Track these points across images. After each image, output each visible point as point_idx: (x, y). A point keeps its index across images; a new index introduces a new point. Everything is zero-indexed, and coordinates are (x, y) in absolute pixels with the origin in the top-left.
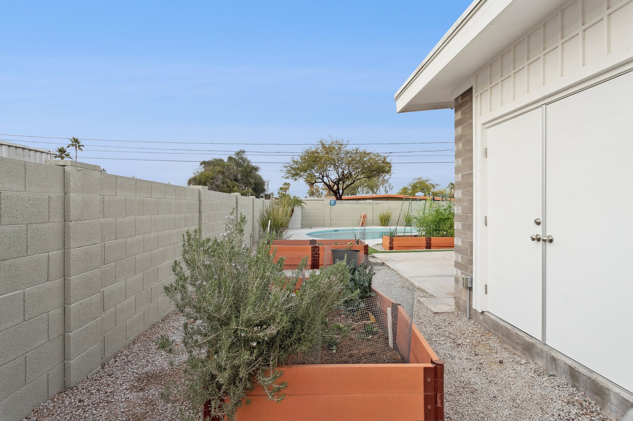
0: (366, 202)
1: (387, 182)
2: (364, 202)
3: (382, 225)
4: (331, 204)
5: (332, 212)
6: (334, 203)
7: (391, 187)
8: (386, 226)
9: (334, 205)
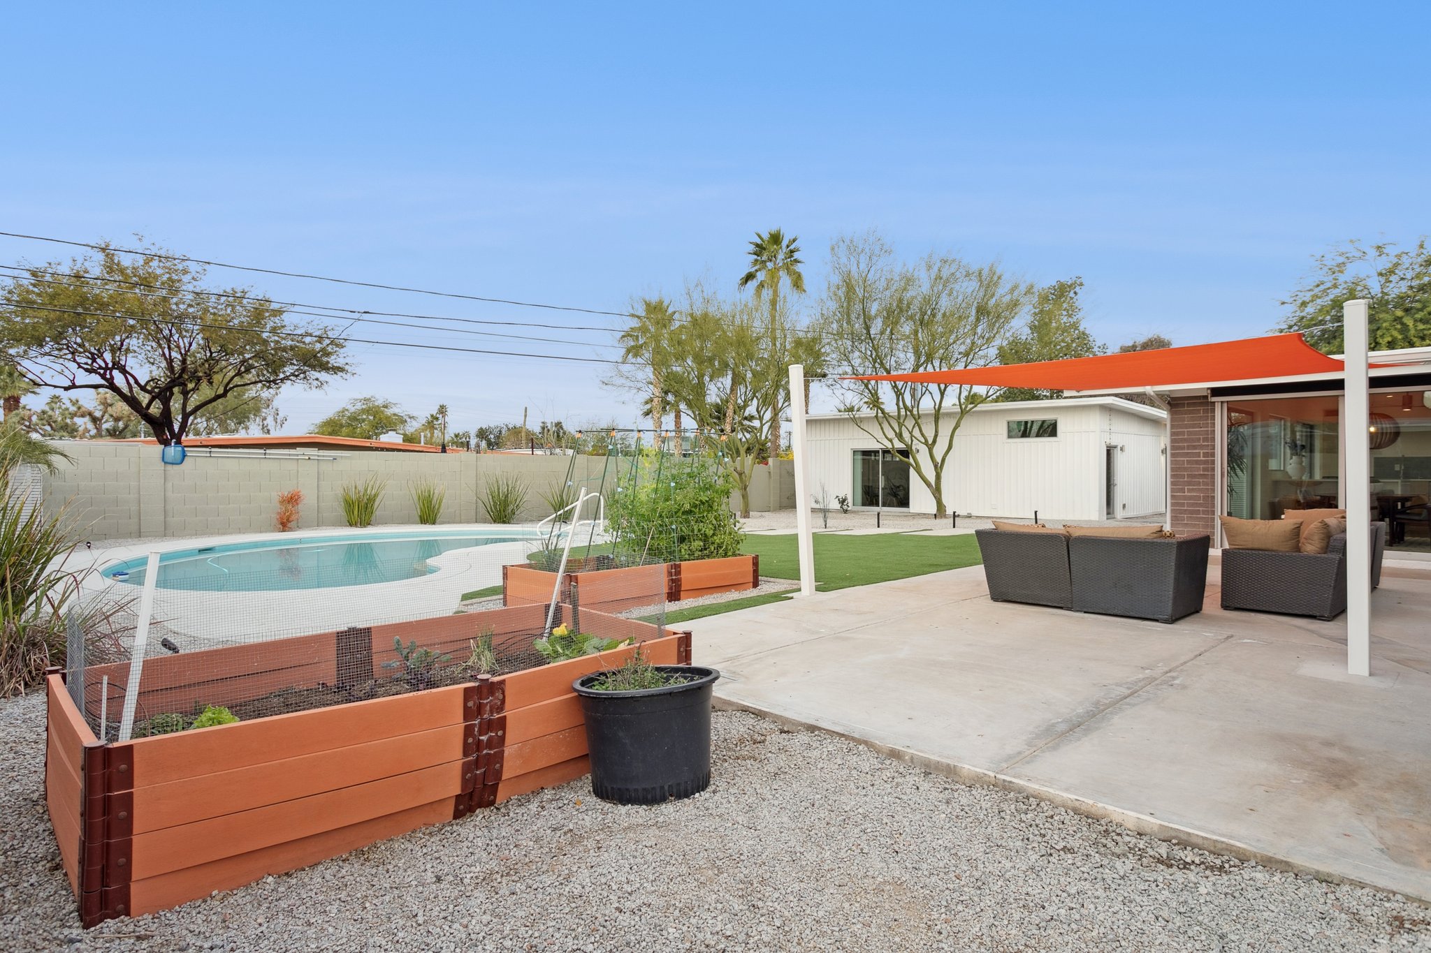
0: (298, 455)
1: (268, 406)
2: (290, 455)
3: (351, 524)
4: (166, 460)
5: (169, 485)
6: (179, 456)
7: (279, 418)
9: (179, 461)
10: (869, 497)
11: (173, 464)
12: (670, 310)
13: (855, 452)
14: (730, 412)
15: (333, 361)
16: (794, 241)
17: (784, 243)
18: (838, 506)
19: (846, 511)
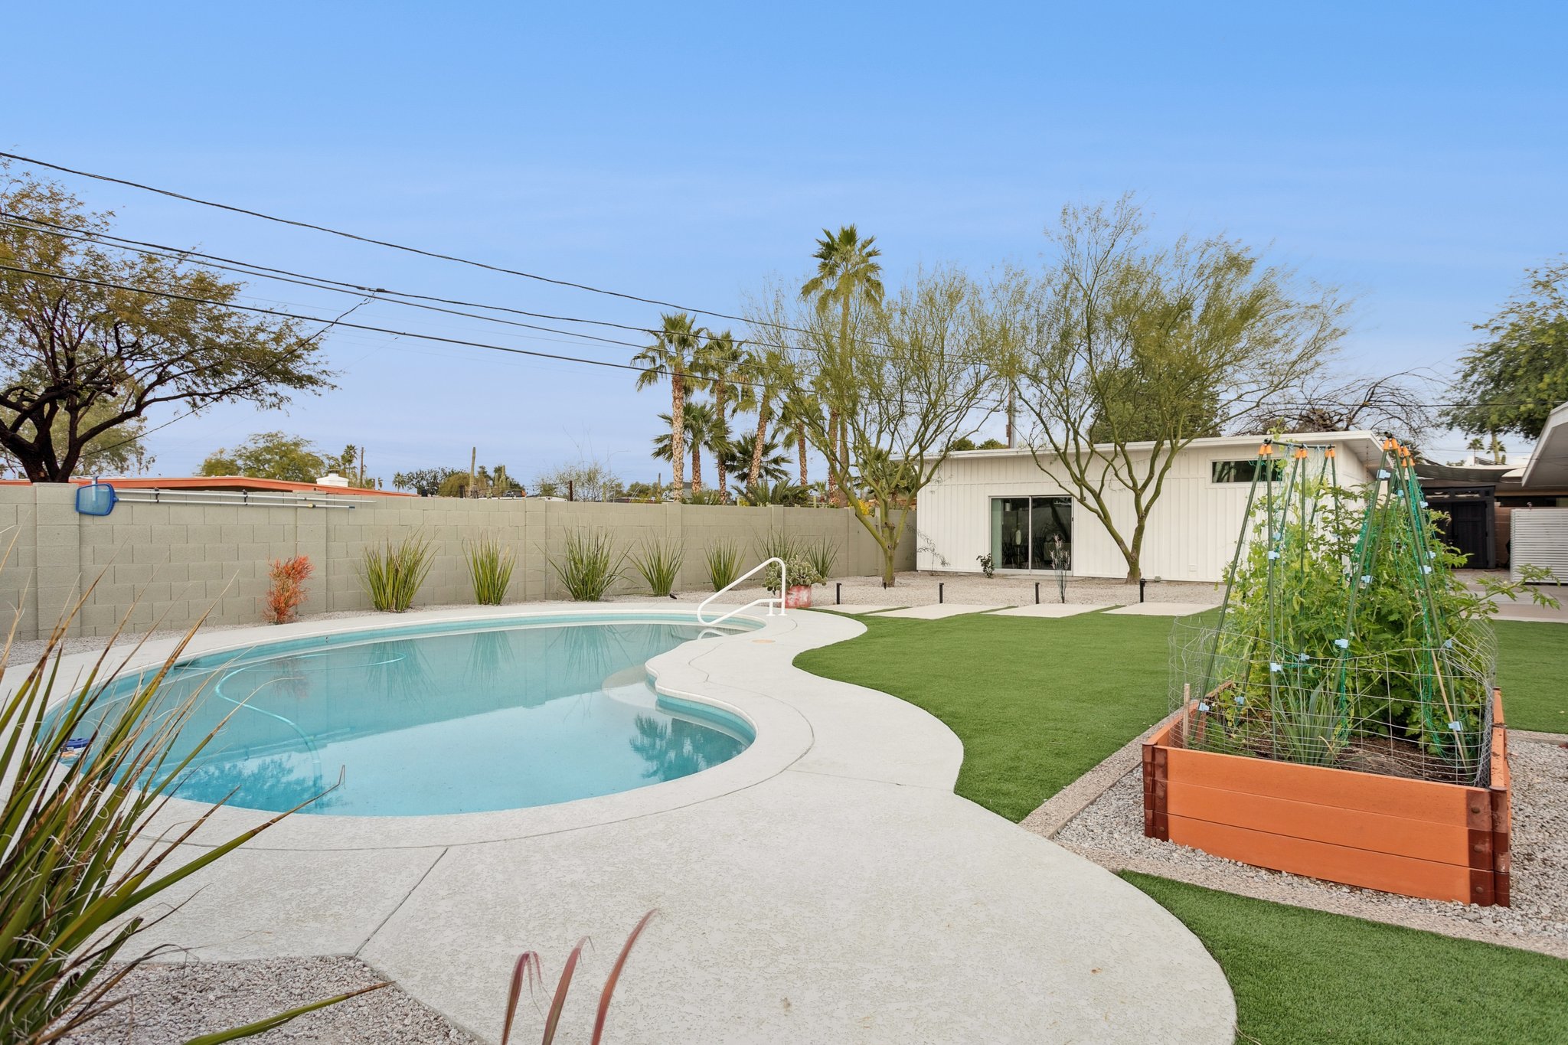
0: (296, 501)
2: (283, 501)
3: (379, 608)
4: (82, 509)
5: (88, 550)
6: (104, 502)
8: (403, 611)
9: (104, 510)
10: (1012, 555)
11: (93, 515)
12: (695, 328)
13: (994, 500)
14: (758, 453)
15: (300, 368)
16: (871, 241)
17: (859, 244)
18: (980, 569)
19: (990, 575)
